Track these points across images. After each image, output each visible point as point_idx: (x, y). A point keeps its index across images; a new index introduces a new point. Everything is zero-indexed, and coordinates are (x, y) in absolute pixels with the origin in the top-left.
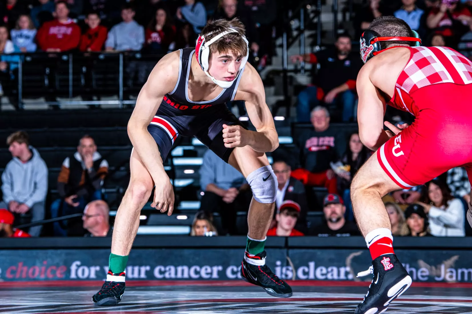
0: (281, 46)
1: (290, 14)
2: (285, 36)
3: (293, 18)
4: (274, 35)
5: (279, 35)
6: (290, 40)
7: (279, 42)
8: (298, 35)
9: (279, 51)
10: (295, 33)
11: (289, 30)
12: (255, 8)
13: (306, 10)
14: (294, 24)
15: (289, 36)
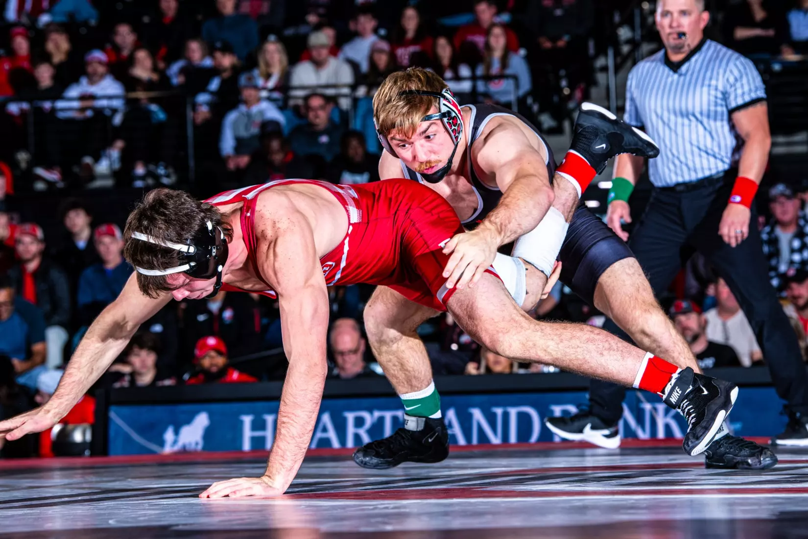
0: (605, 69)
1: (617, 18)
2: (611, 53)
3: (621, 24)
4: (592, 50)
5: (601, 51)
6: (619, 60)
7: (600, 62)
8: (632, 52)
9: (601, 77)
10: (626, 49)
11: (615, 43)
12: (559, 12)
13: (642, 10)
14: (624, 33)
15: (617, 53)
